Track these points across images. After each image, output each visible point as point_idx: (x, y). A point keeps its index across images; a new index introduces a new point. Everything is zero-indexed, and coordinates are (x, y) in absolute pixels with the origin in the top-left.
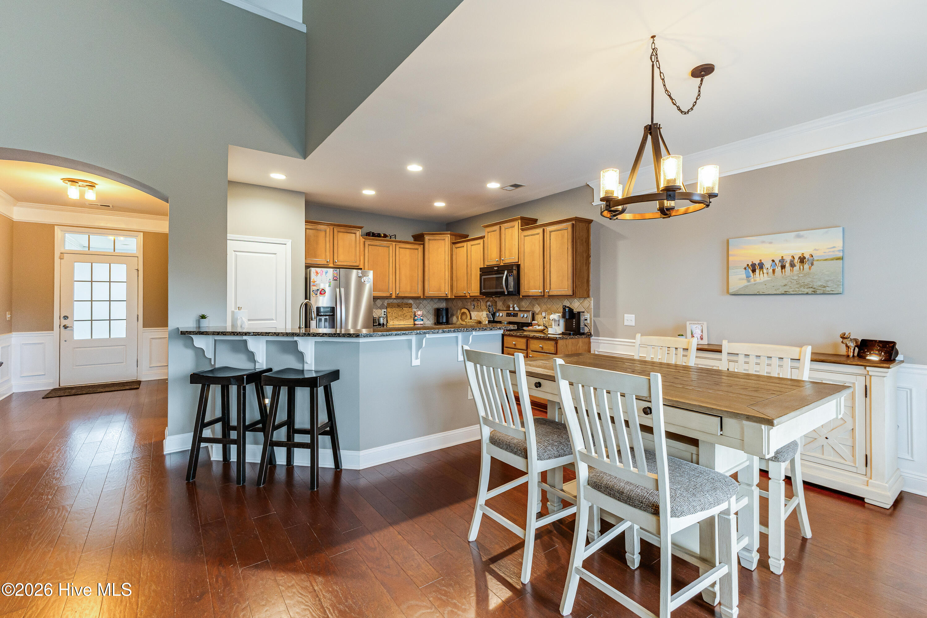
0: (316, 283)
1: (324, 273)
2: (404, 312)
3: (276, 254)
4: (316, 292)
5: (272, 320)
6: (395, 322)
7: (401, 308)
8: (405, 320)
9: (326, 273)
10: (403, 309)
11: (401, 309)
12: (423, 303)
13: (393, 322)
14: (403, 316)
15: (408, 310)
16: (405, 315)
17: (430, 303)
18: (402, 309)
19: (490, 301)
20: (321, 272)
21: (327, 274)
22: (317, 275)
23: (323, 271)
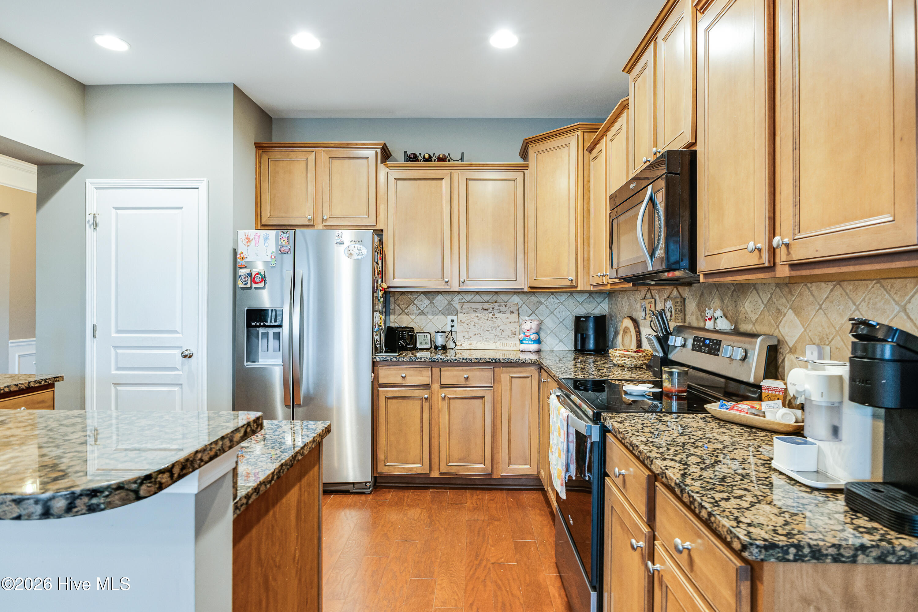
0: (246, 260)
1: (262, 240)
2: (498, 322)
3: (181, 208)
4: (245, 278)
5: (175, 332)
6: (474, 343)
7: (490, 313)
8: (499, 340)
9: (266, 239)
10: (496, 315)
11: (491, 315)
12: (547, 303)
13: (470, 344)
14: (494, 332)
15: (507, 318)
16: (498, 329)
17: (566, 303)
18: (494, 315)
19: (672, 298)
20: (257, 237)
21: (268, 241)
22: (249, 244)
23: (259, 236)
